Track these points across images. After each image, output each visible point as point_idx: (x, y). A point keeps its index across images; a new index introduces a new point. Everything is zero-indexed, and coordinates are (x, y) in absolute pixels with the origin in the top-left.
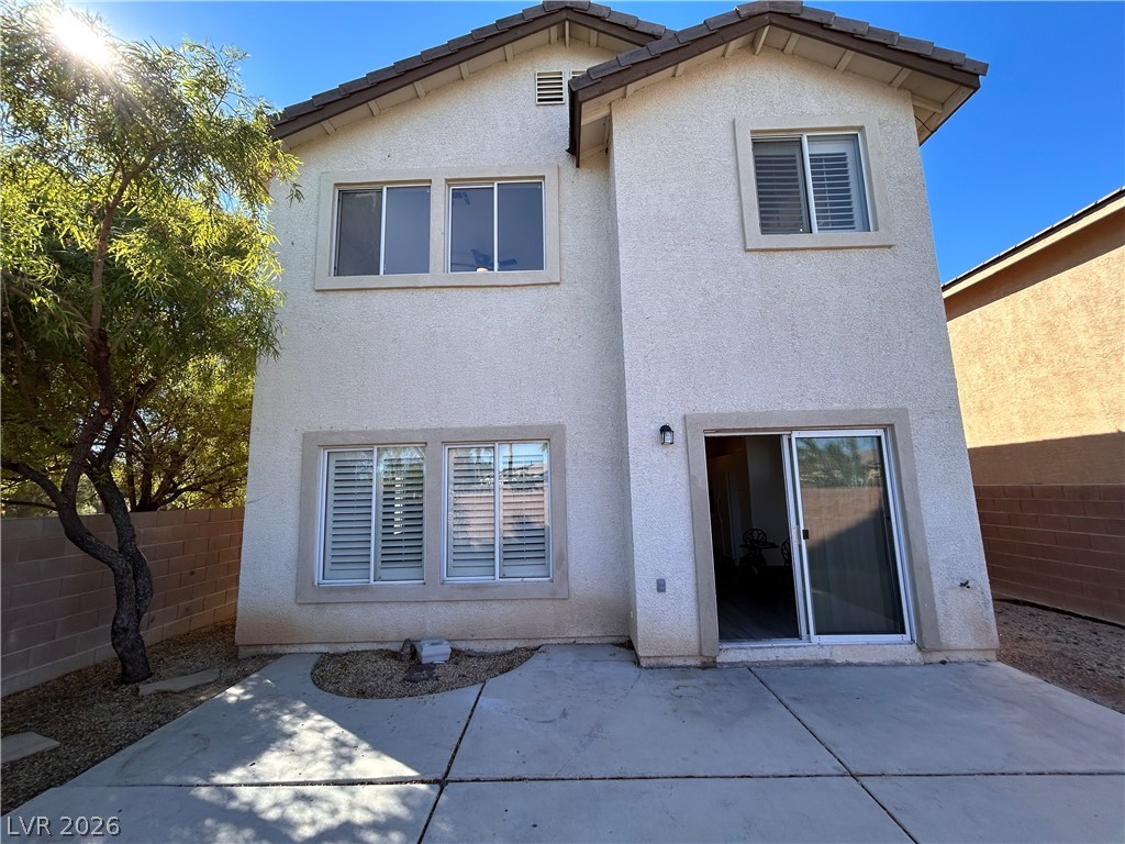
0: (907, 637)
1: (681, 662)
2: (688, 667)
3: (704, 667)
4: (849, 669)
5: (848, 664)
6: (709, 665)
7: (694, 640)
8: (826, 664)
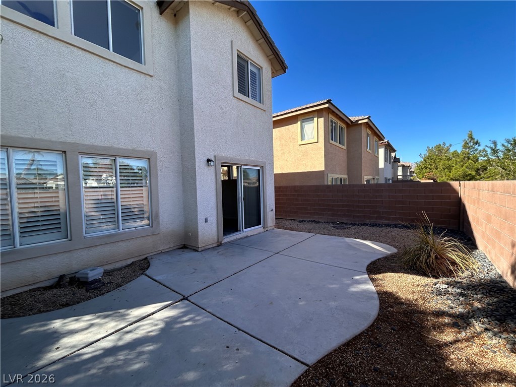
0: (261, 226)
1: (211, 246)
2: (213, 247)
3: (218, 246)
4: (252, 237)
5: (251, 236)
6: (220, 245)
7: (216, 238)
8: (247, 237)
